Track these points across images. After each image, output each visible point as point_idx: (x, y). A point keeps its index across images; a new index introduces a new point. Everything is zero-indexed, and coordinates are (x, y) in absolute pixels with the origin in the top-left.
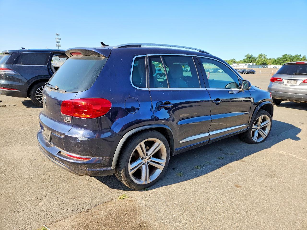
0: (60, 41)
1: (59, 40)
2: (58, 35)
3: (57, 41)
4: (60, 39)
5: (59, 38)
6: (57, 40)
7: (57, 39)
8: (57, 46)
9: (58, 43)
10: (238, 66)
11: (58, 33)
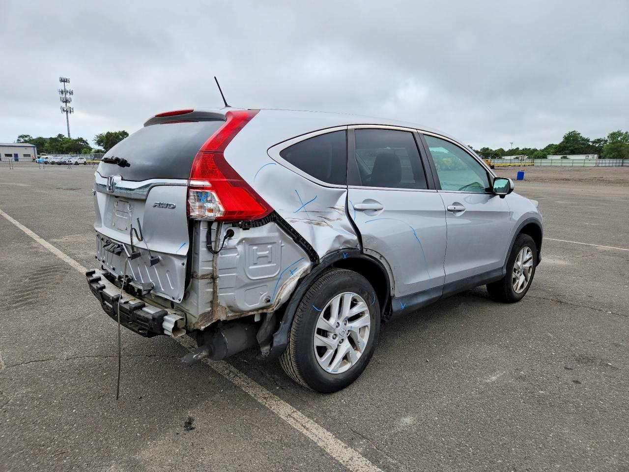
0: (71, 96)
1: (68, 96)
2: (64, 81)
3: (61, 98)
4: (71, 93)
5: (68, 89)
6: (62, 94)
7: (62, 92)
8: (63, 110)
9: (66, 101)
10: (565, 161)
11: (64, 77)
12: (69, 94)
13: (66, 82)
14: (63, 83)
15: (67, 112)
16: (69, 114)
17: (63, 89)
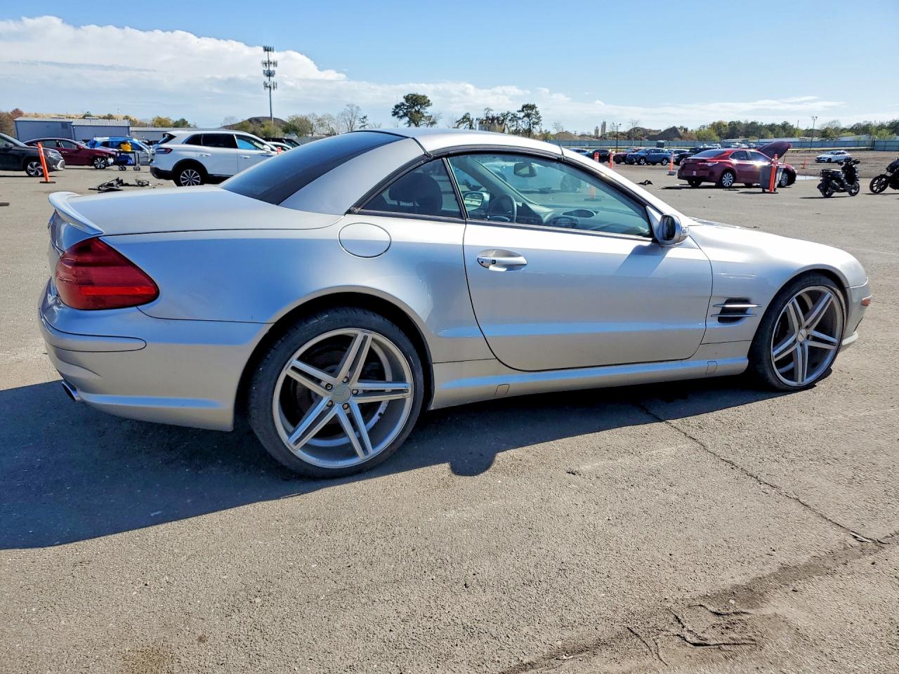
0: (275, 69)
1: (272, 68)
3: (264, 71)
4: (275, 64)
5: (271, 60)
7: (266, 64)
8: (266, 86)
9: (269, 74)
11: (268, 45)
12: (272, 65)
13: (270, 50)
14: (267, 52)
15: (270, 87)
16: (272, 91)
17: (266, 59)
